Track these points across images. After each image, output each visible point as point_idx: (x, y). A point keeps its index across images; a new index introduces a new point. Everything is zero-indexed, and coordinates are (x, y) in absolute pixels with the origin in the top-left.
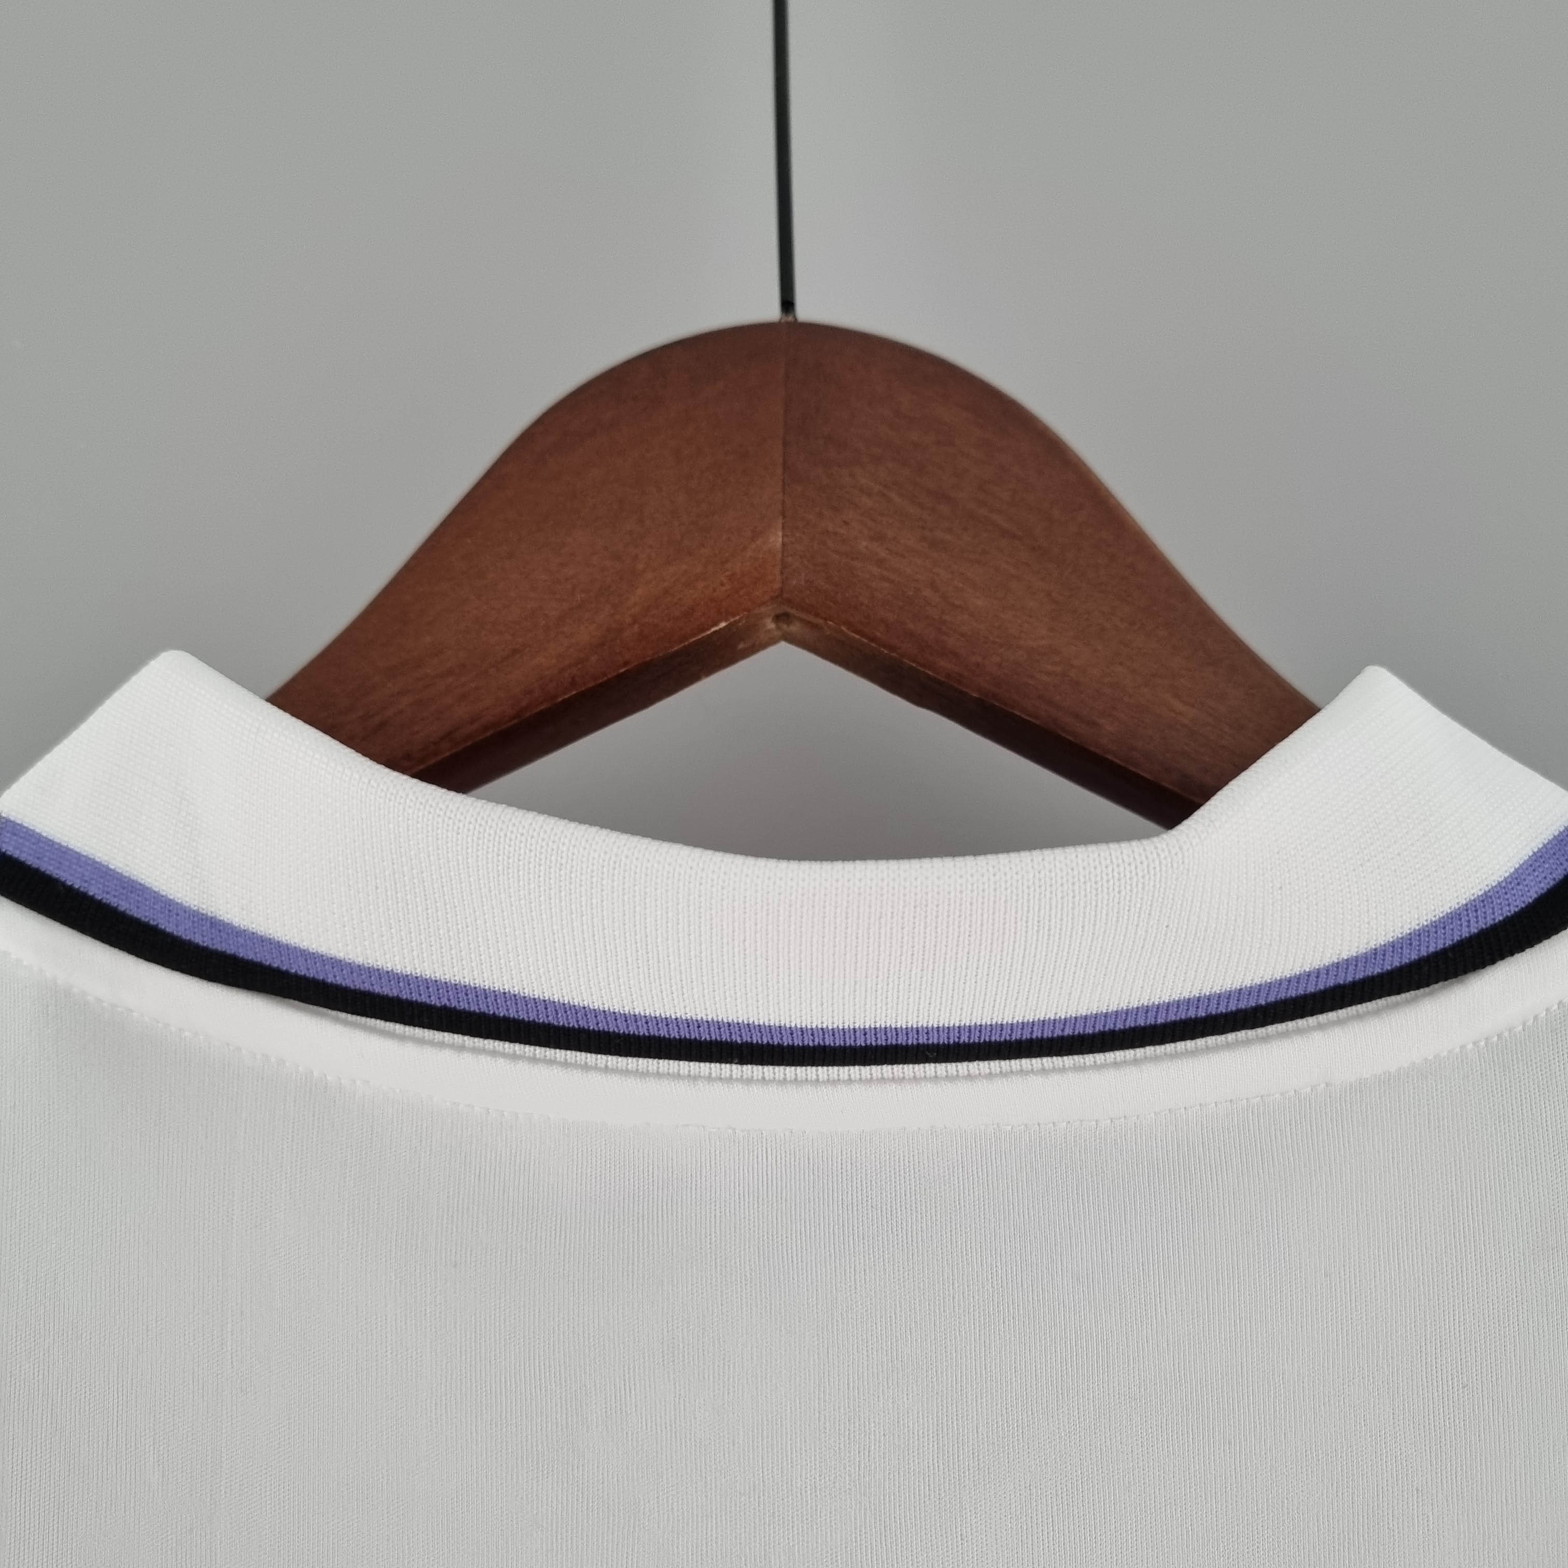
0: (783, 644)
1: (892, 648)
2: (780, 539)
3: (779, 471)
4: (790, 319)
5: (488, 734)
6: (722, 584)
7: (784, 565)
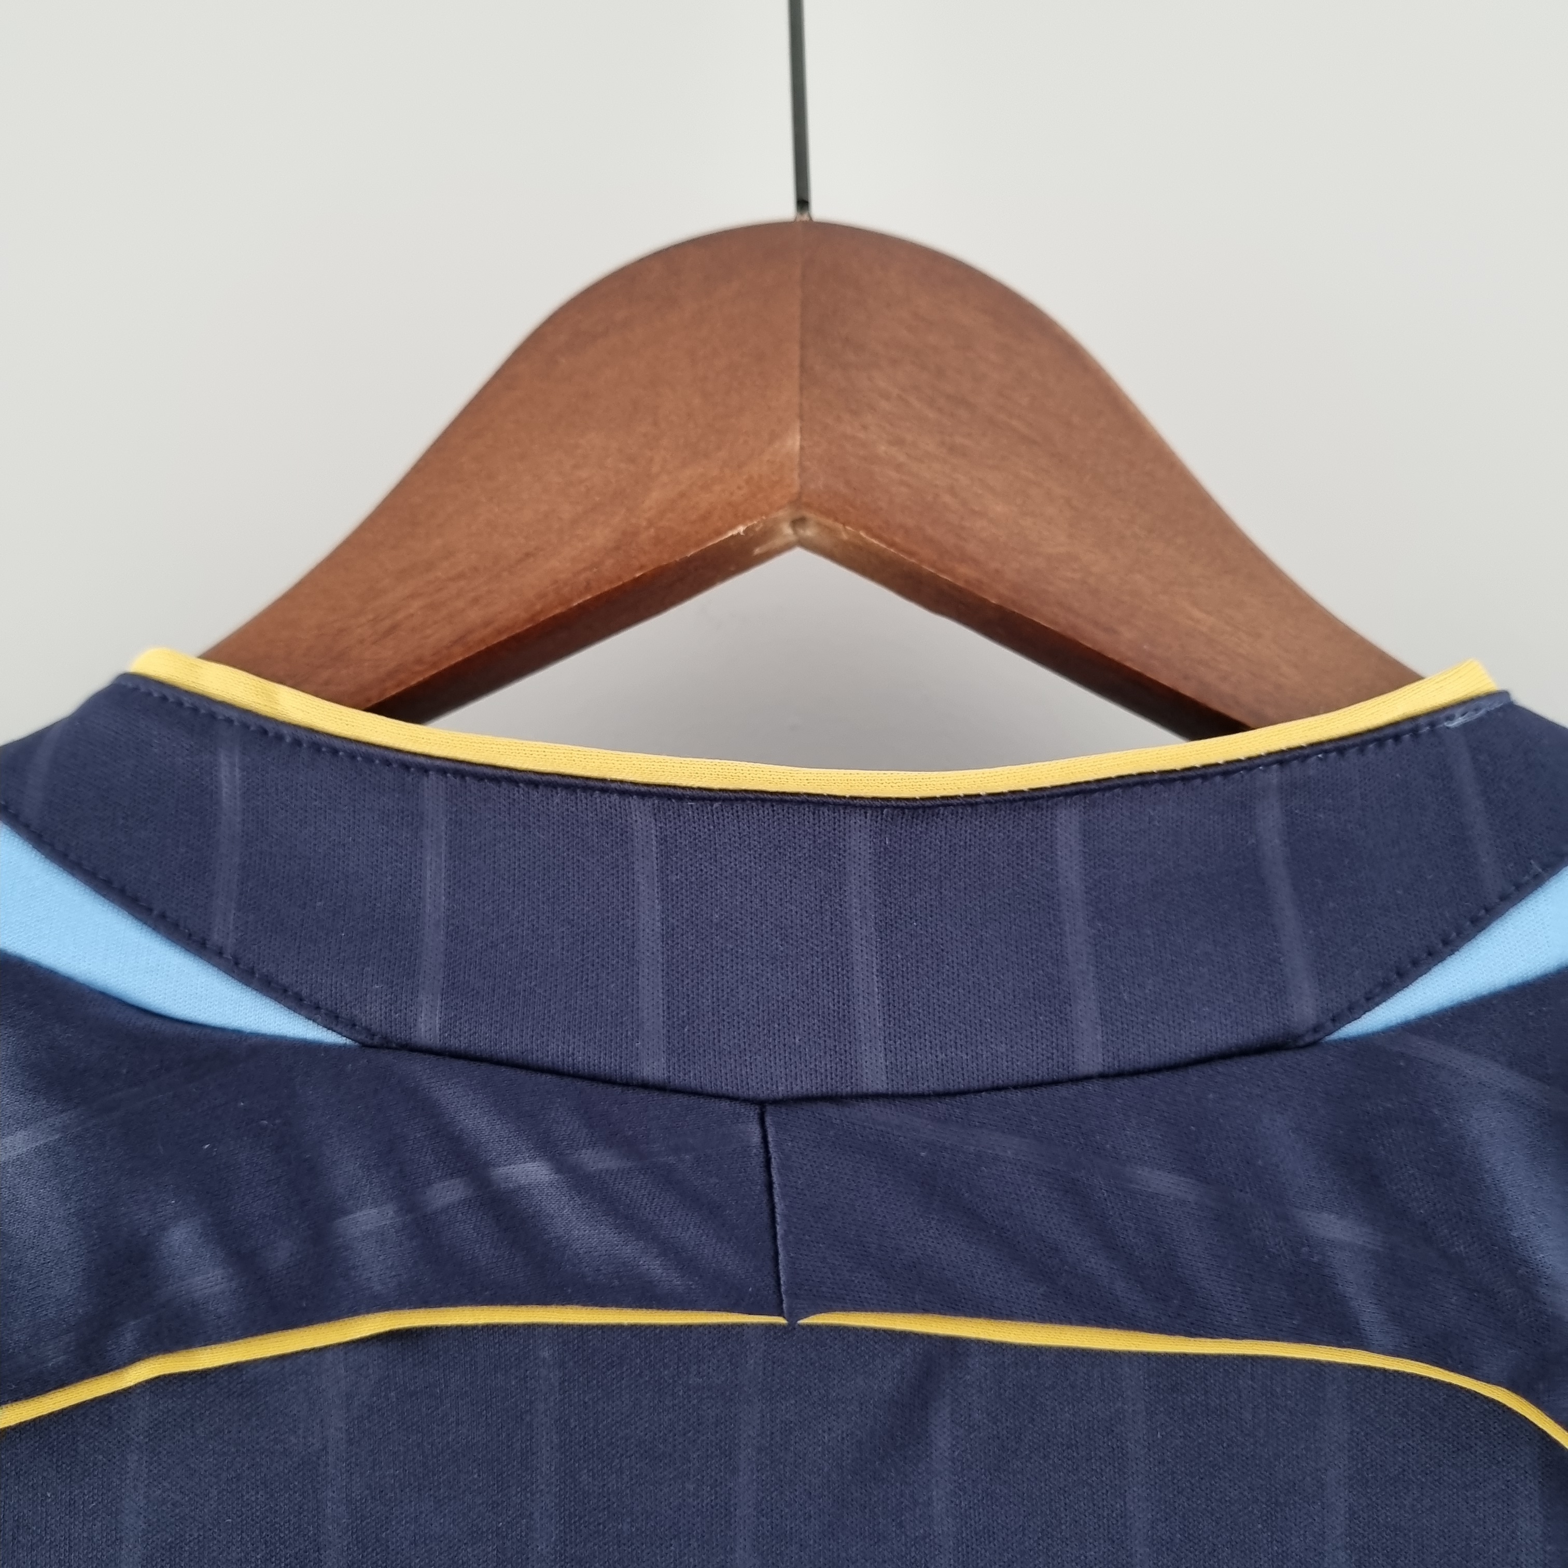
0: (799, 551)
1: (912, 554)
2: (798, 443)
3: (796, 373)
4: (805, 218)
5: (504, 637)
6: (739, 488)
7: (803, 469)
